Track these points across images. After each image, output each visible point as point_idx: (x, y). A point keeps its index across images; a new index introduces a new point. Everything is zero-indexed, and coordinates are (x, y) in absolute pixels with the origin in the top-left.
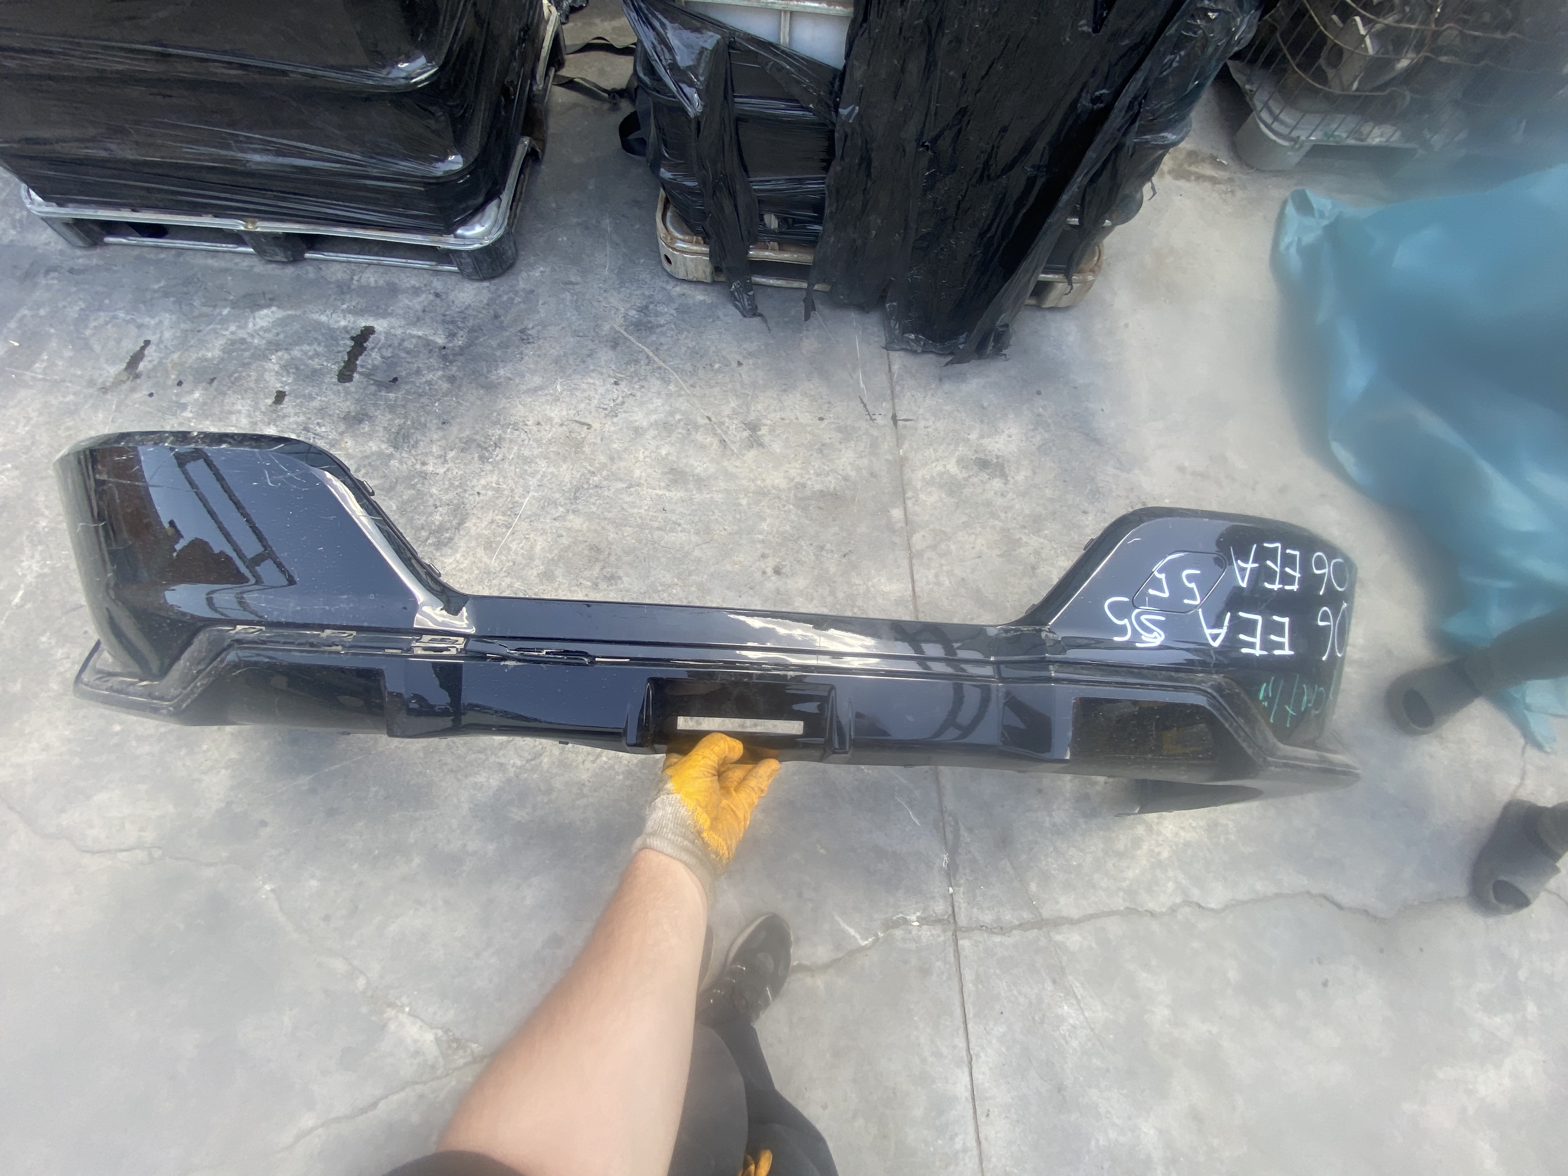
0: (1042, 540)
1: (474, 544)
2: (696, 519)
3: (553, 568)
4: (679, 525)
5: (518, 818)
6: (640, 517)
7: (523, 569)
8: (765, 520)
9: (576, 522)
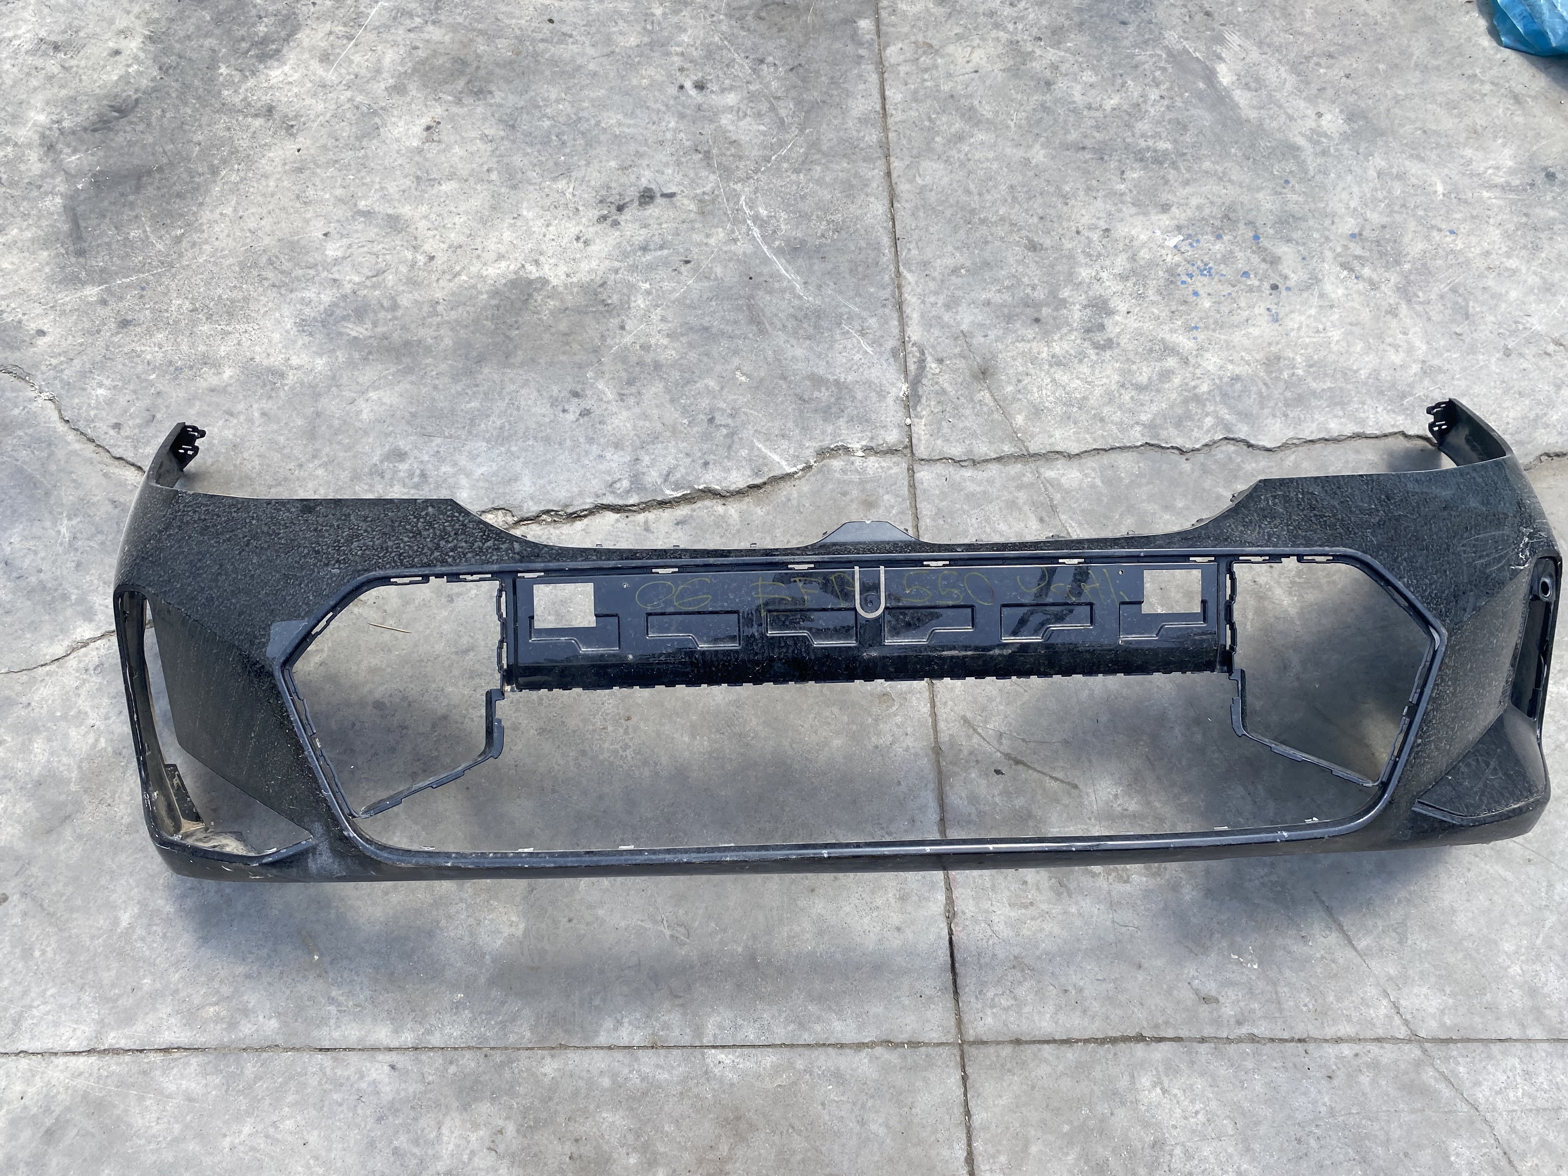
0: (1062, 54)
1: (306, 56)
2: (593, 29)
3: (406, 82)
4: (571, 36)
5: (354, 334)
6: (520, 28)
7: (368, 82)
8: (685, 30)
9: (435, 33)
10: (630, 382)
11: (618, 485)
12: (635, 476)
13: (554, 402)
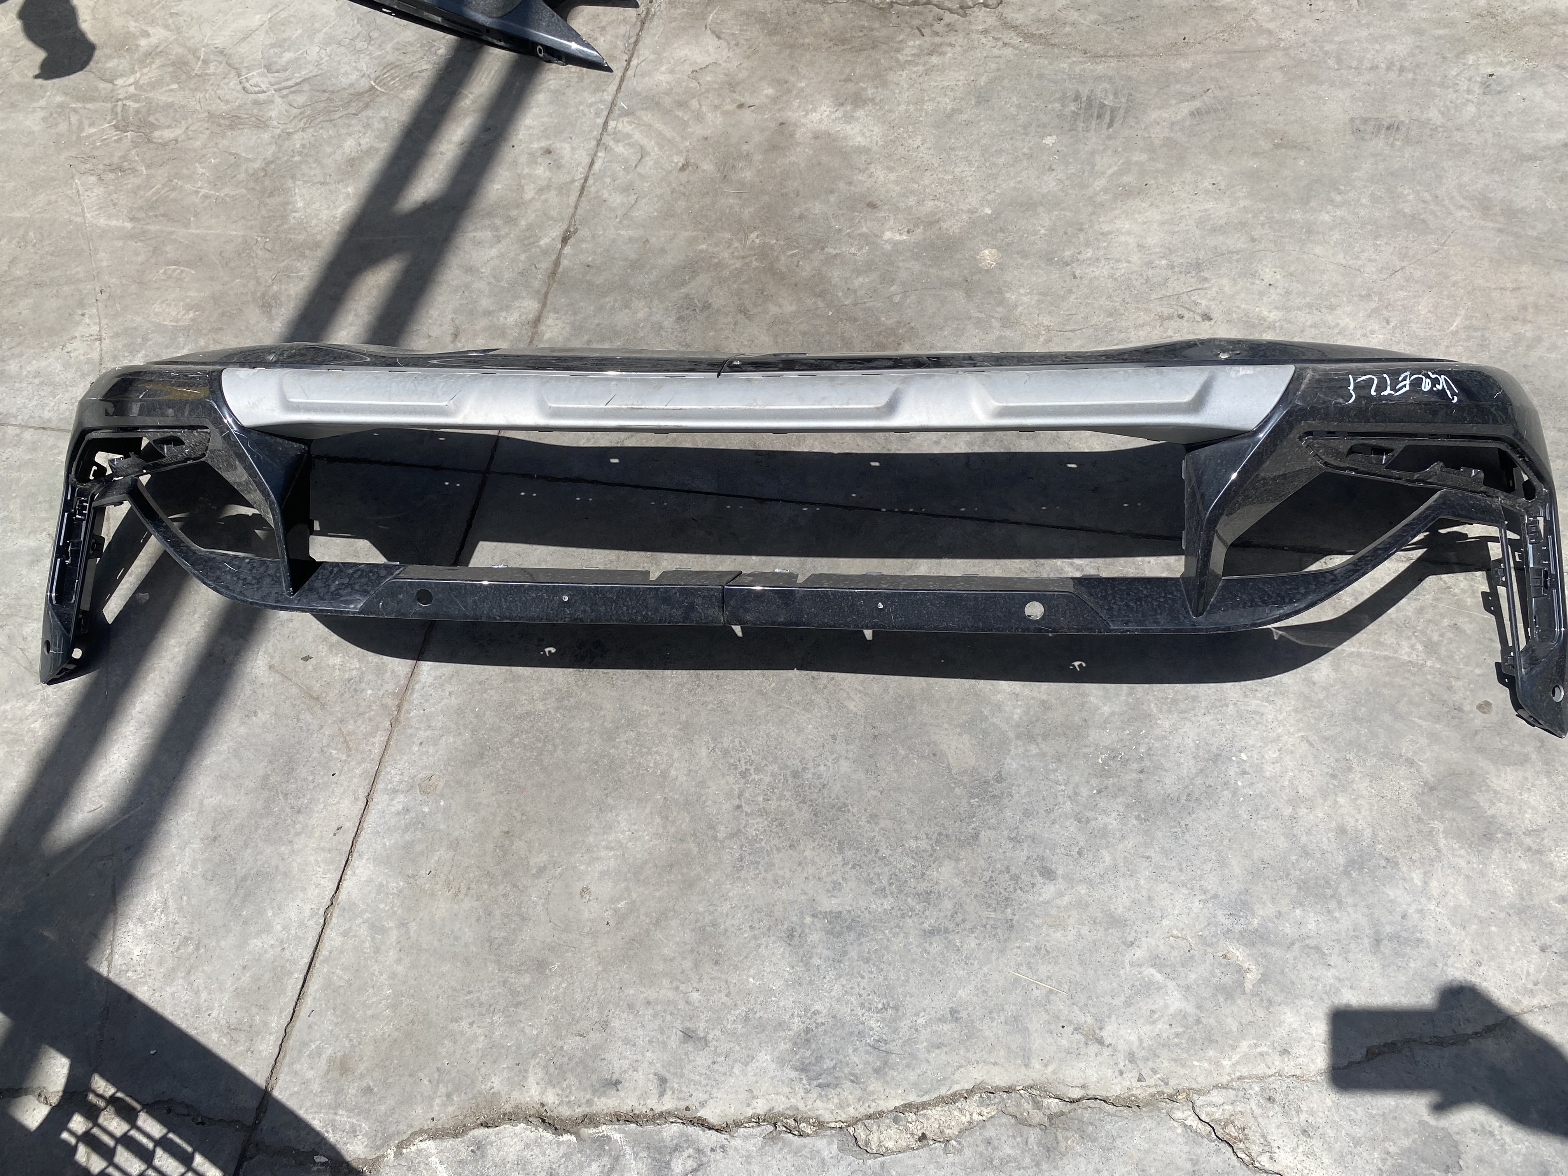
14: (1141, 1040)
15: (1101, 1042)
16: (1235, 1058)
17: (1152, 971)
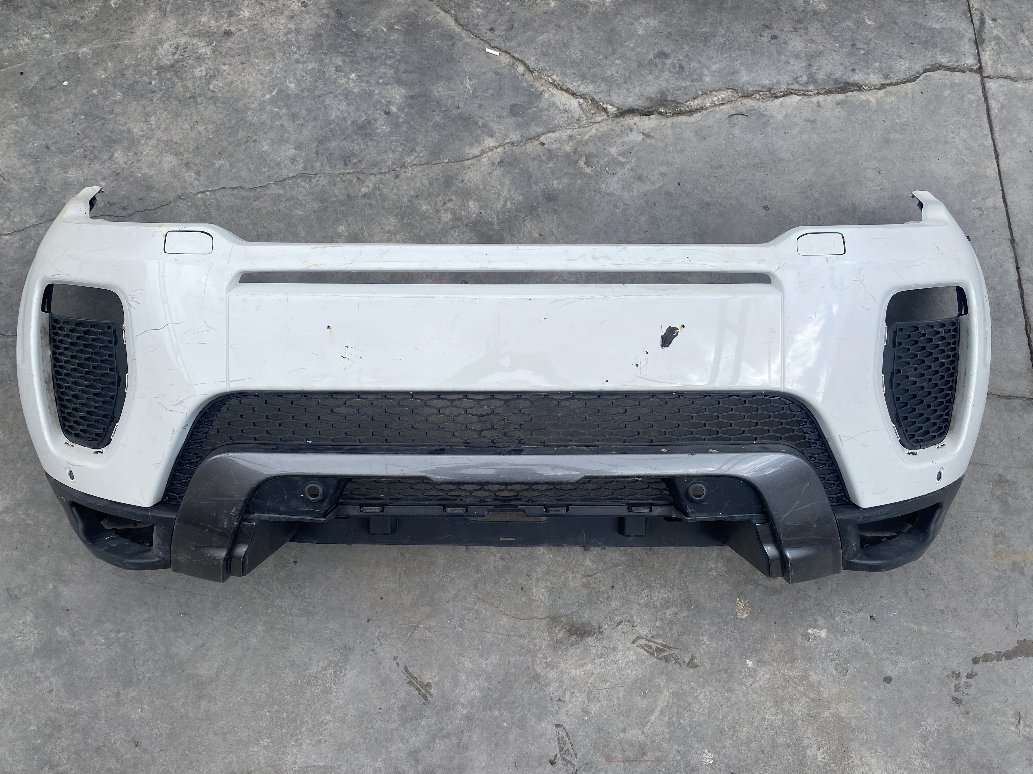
10: (800, 21)
11: (800, 79)
12: (810, 74)
13: (754, 31)
14: (628, 135)
15: (643, 134)
16: (591, 133)
17: (623, 160)
